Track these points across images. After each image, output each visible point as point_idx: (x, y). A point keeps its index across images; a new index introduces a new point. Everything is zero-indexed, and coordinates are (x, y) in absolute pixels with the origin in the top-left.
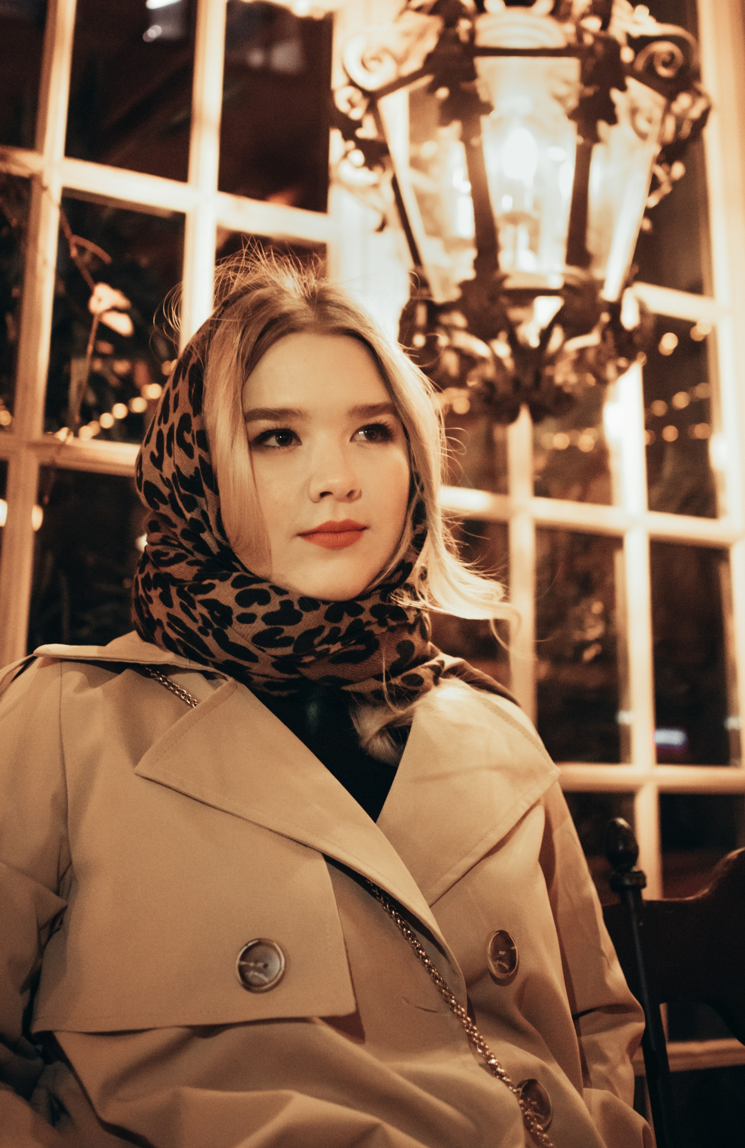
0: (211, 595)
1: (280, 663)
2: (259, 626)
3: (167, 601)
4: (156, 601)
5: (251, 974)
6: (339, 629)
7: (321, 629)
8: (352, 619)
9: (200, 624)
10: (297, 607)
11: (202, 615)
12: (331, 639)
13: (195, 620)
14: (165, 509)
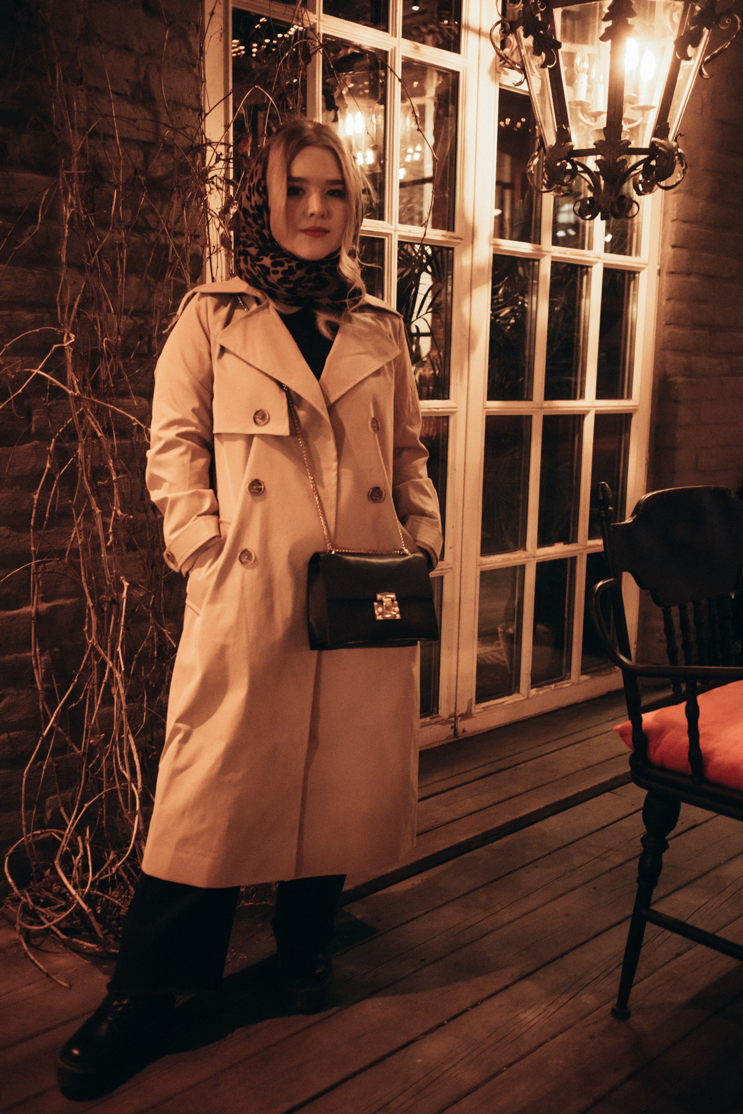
0: (262, 262)
1: (288, 290)
2: (280, 276)
3: (246, 262)
4: (242, 261)
5: (257, 419)
9: (259, 274)
11: (259, 271)
12: (308, 281)
14: (250, 220)
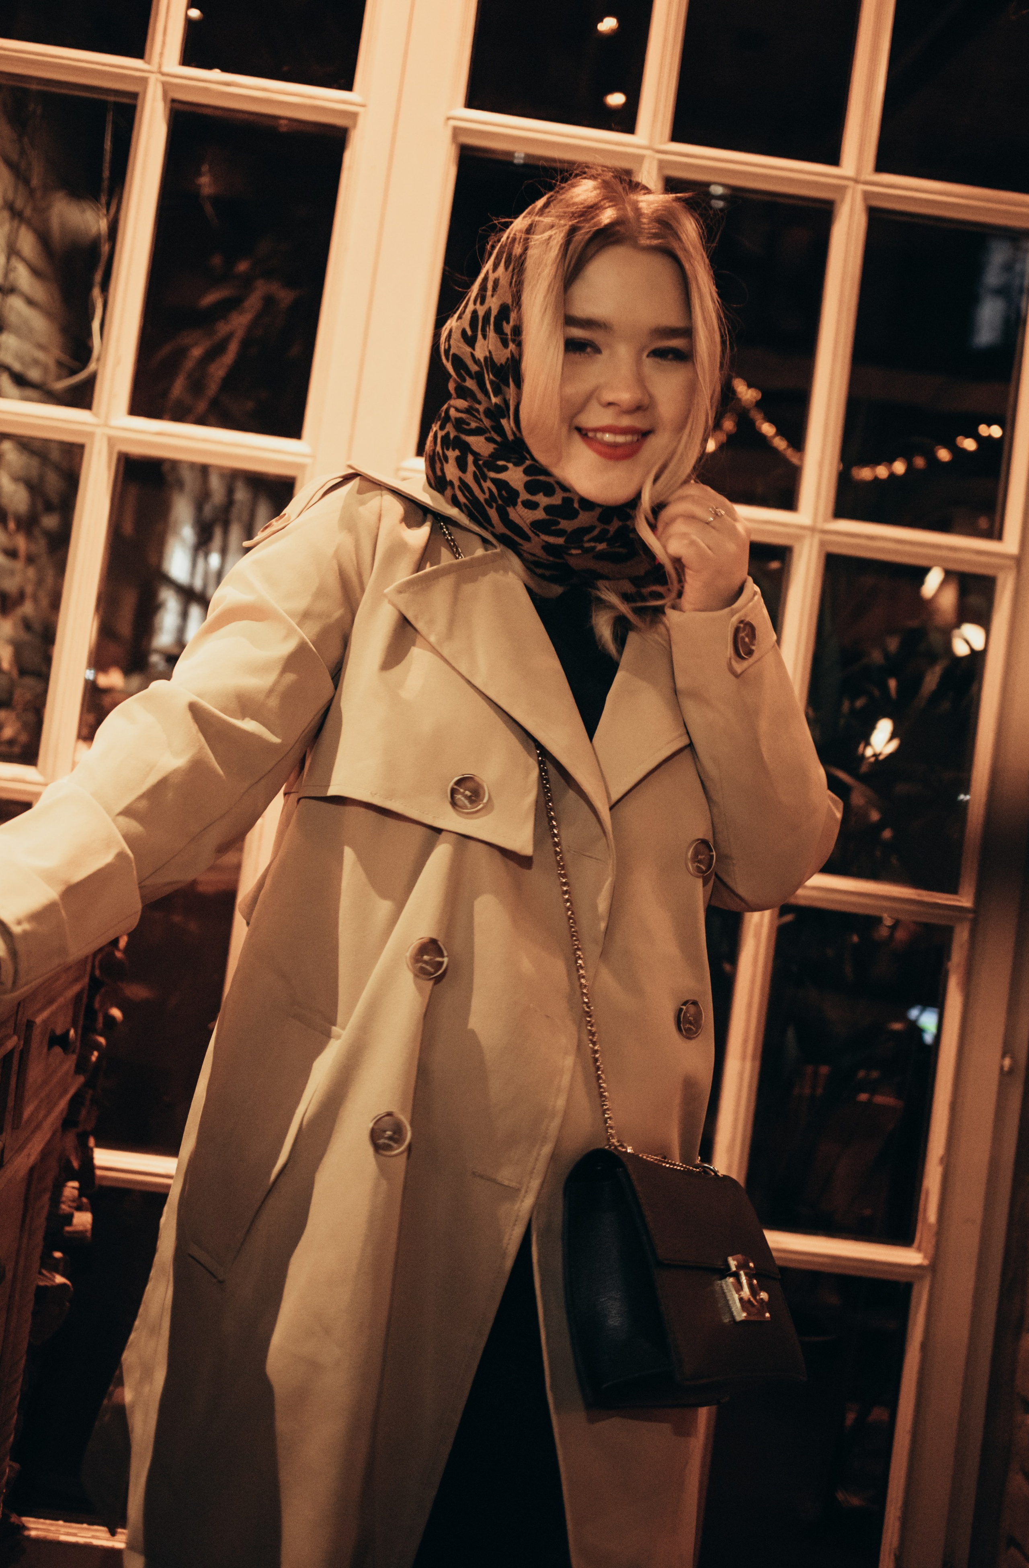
0: (502, 476)
1: (550, 549)
2: (539, 514)
3: (462, 465)
4: (452, 462)
5: (459, 796)
6: (607, 531)
7: (591, 528)
8: (620, 524)
9: (487, 496)
10: (576, 505)
11: (489, 489)
12: (598, 539)
13: (483, 491)
14: (471, 384)
